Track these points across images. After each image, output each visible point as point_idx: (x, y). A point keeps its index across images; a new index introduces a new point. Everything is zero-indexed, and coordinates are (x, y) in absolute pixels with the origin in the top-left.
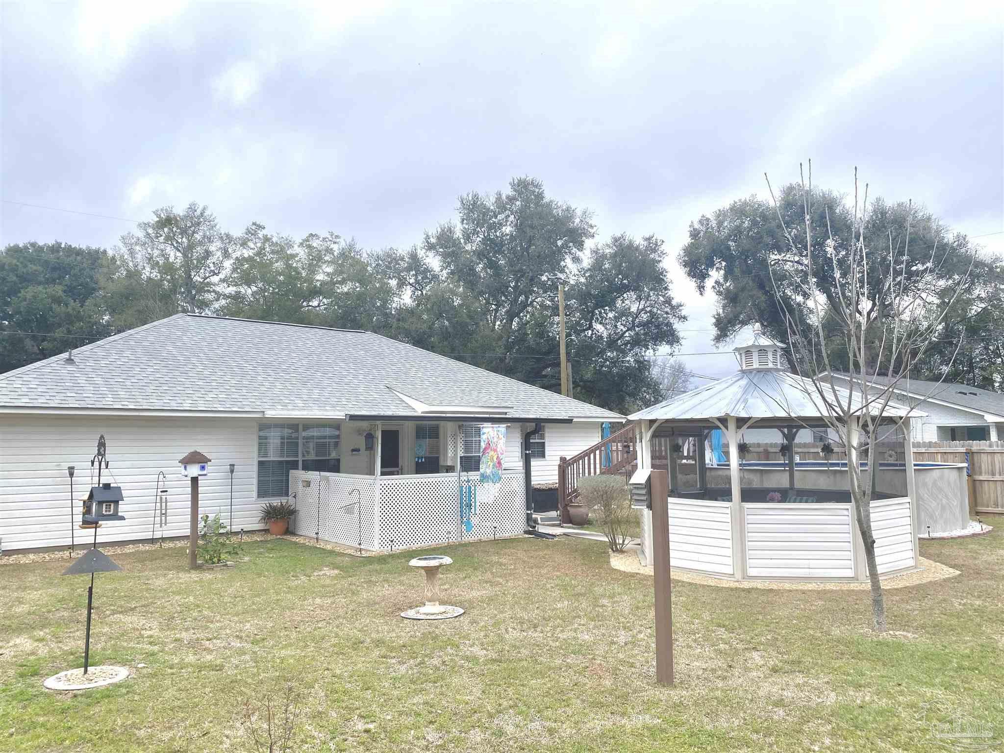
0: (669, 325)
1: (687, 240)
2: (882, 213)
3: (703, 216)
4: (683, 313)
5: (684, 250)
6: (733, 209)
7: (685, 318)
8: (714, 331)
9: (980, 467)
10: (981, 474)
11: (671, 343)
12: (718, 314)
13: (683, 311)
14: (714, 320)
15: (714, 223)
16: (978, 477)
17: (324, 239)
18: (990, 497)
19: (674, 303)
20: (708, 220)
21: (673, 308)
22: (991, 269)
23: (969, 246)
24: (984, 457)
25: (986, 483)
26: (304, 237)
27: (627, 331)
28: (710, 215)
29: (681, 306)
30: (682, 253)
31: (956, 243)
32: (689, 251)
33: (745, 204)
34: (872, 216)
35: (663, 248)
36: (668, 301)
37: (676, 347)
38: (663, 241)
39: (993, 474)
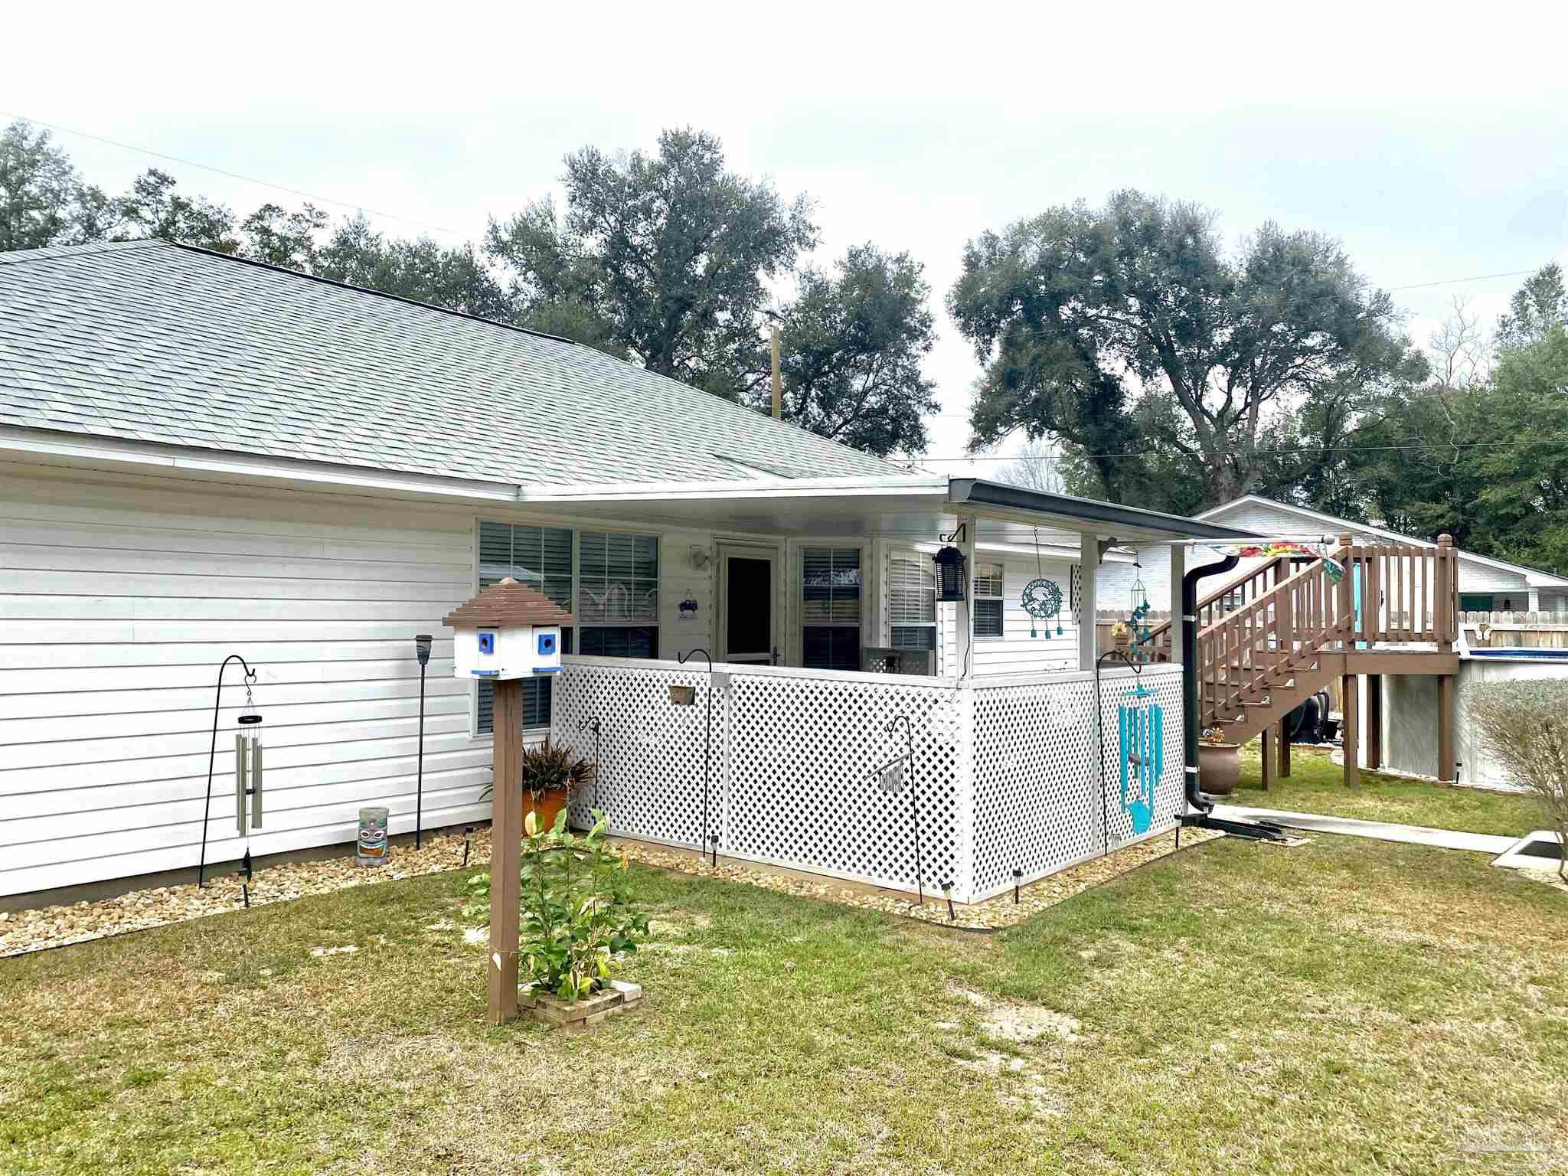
0: (912, 417)
1: (959, 271)
3: (988, 232)
4: (934, 399)
5: (956, 287)
7: (936, 406)
11: (910, 448)
12: (978, 406)
13: (934, 396)
14: (972, 415)
15: (1005, 245)
17: (295, 217)
19: (922, 379)
20: (995, 238)
21: (921, 388)
26: (256, 210)
27: (844, 424)
29: (932, 386)
30: (952, 292)
31: (1373, 306)
35: (922, 277)
36: (912, 377)
38: (922, 267)
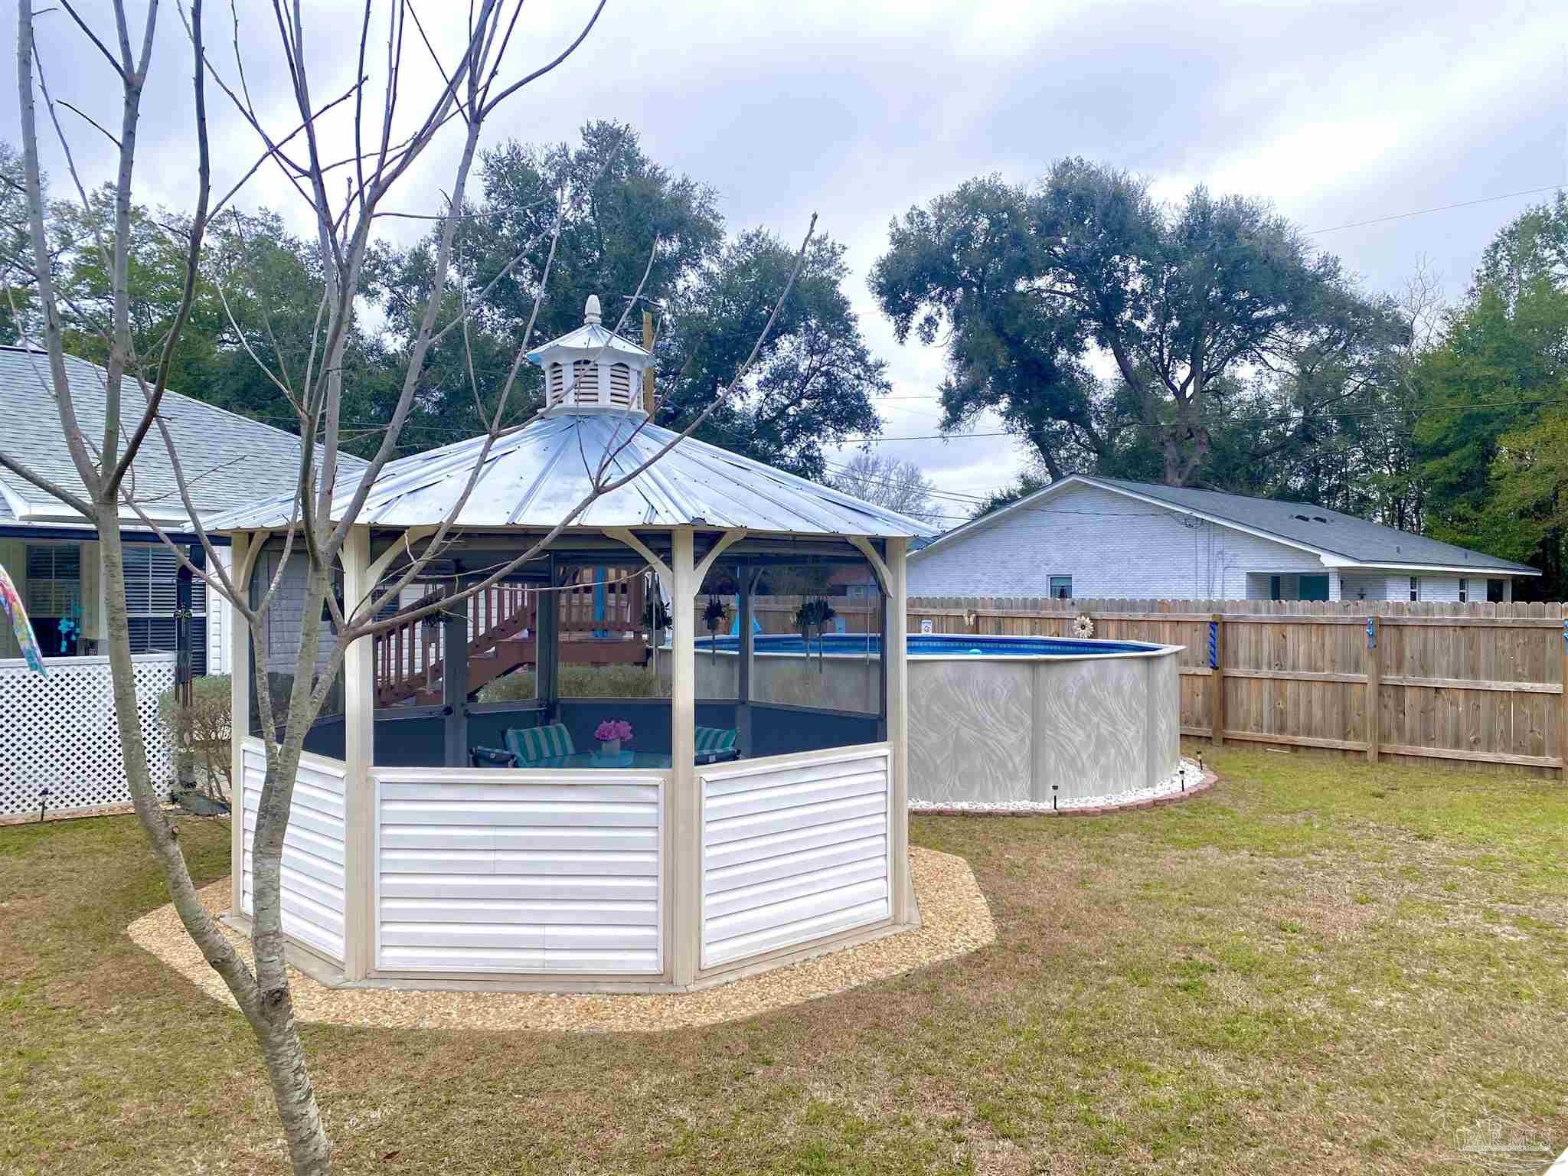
0: (859, 396)
1: (884, 248)
2: (1203, 214)
3: (914, 208)
4: (885, 378)
5: (879, 265)
6: (963, 194)
7: (887, 386)
8: (941, 413)
9: (1236, 652)
10: (1236, 665)
11: (866, 429)
12: (948, 384)
13: (885, 376)
14: (941, 394)
15: (932, 221)
16: (1232, 672)
18: (1249, 711)
19: (871, 359)
20: (922, 214)
21: (867, 368)
22: (1379, 317)
23: (1342, 274)
24: (1244, 630)
25: (1245, 681)
27: (791, 405)
28: (924, 206)
29: (882, 365)
30: (875, 270)
31: (1322, 270)
32: (886, 267)
33: (982, 187)
34: (1187, 218)
35: (844, 258)
36: (860, 357)
37: (874, 435)
38: (844, 248)
39: (1258, 666)
